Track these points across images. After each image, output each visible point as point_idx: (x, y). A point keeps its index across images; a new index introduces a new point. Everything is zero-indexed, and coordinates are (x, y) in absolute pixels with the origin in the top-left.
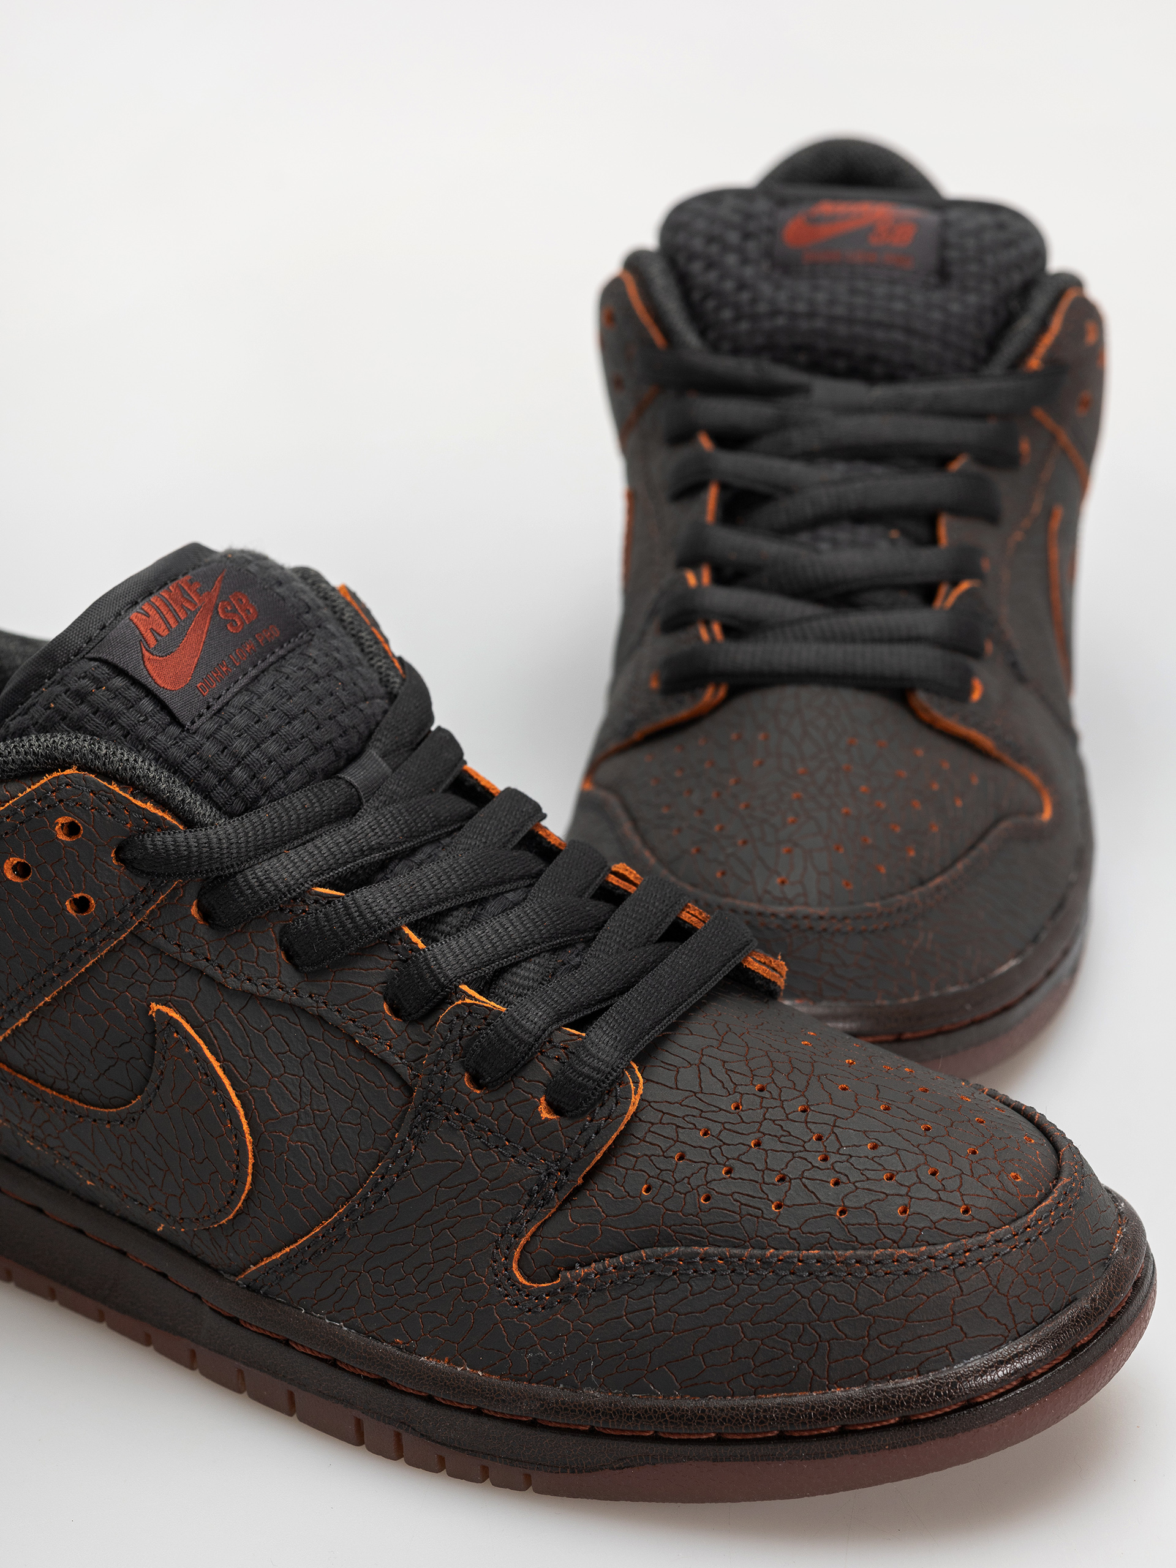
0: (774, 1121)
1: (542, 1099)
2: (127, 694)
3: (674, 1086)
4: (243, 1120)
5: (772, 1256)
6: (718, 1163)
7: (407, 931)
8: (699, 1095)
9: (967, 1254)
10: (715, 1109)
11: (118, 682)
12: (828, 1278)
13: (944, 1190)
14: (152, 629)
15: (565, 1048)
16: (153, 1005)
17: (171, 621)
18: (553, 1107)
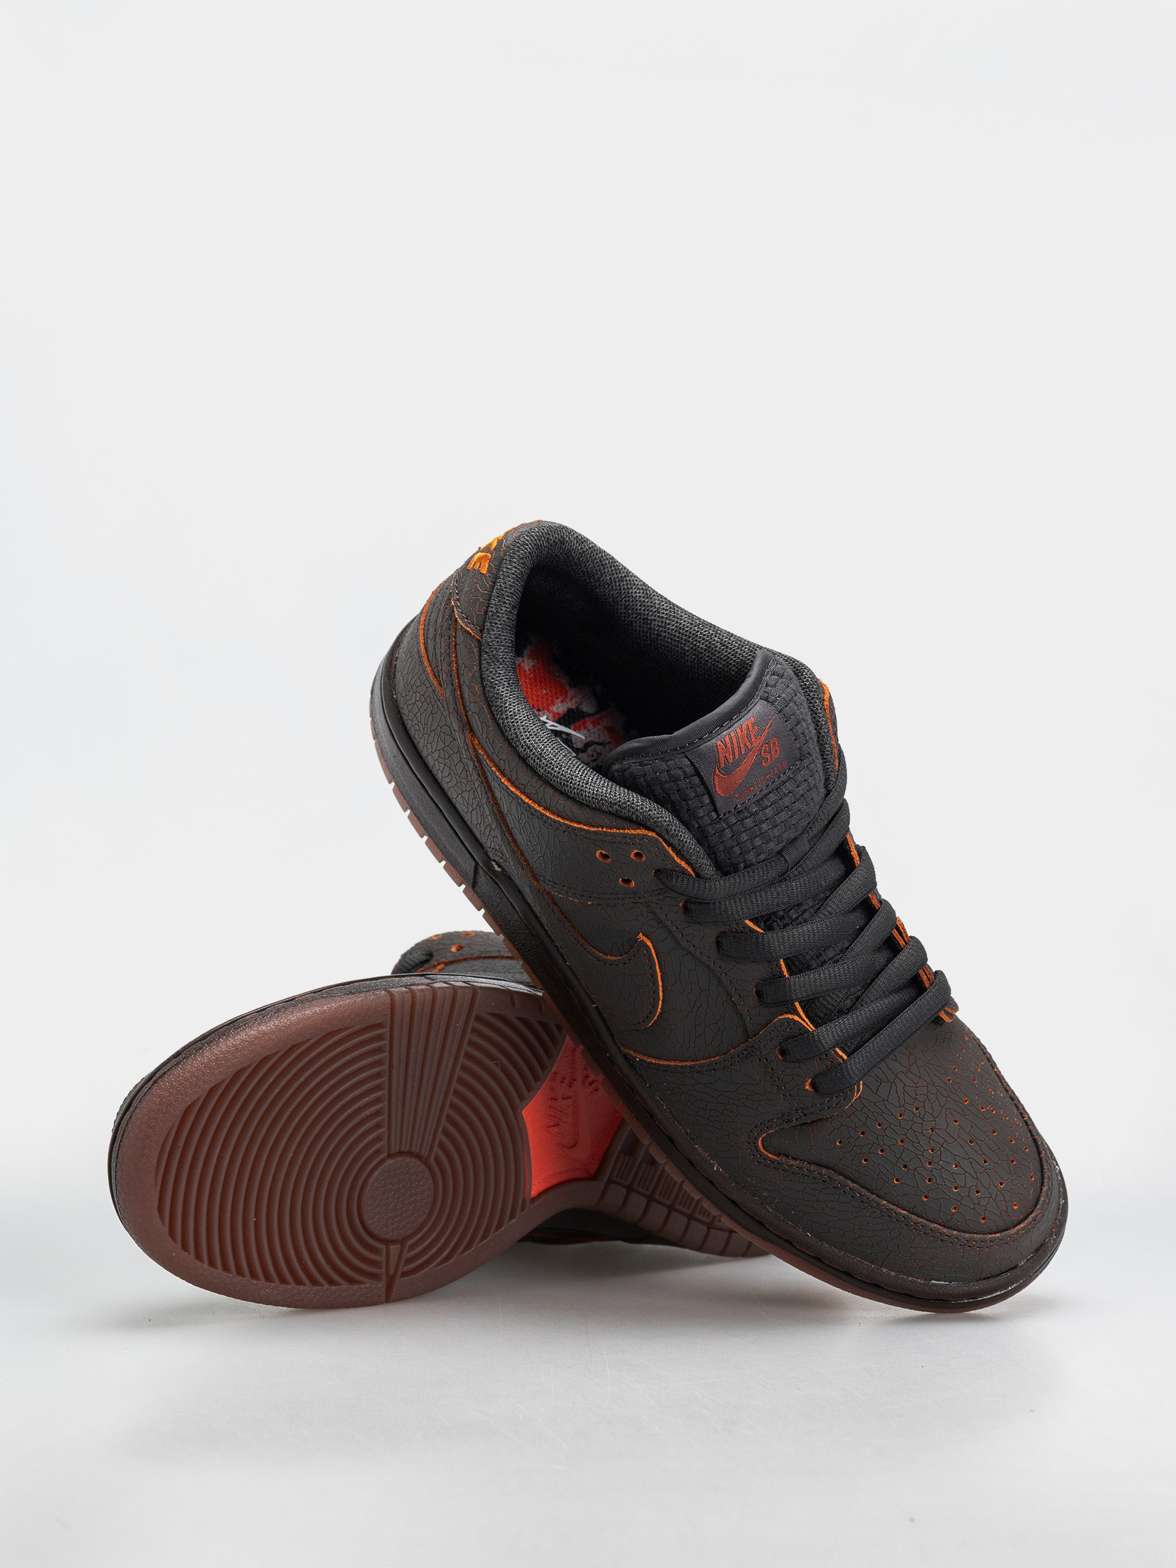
0: (915, 1131)
1: (810, 1080)
2: (698, 789)
3: (875, 1092)
4: (660, 1003)
5: (884, 1205)
6: (878, 1144)
7: (782, 962)
8: (885, 1102)
9: (974, 1243)
10: (890, 1113)
11: (696, 780)
12: (904, 1226)
13: (979, 1204)
14: (725, 757)
15: (832, 1062)
16: (641, 934)
17: (737, 754)
18: (813, 1085)
